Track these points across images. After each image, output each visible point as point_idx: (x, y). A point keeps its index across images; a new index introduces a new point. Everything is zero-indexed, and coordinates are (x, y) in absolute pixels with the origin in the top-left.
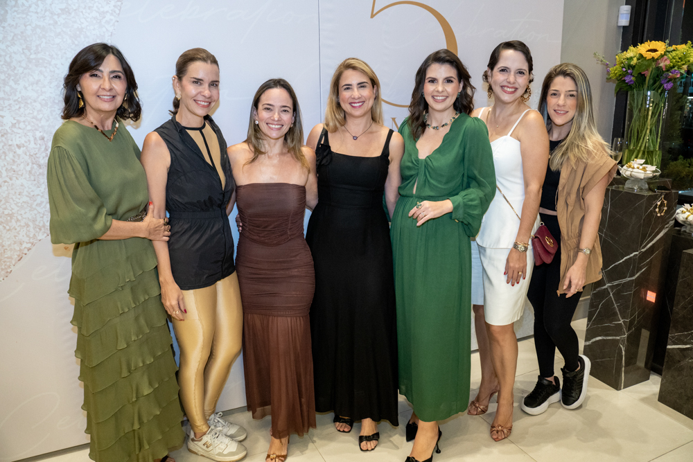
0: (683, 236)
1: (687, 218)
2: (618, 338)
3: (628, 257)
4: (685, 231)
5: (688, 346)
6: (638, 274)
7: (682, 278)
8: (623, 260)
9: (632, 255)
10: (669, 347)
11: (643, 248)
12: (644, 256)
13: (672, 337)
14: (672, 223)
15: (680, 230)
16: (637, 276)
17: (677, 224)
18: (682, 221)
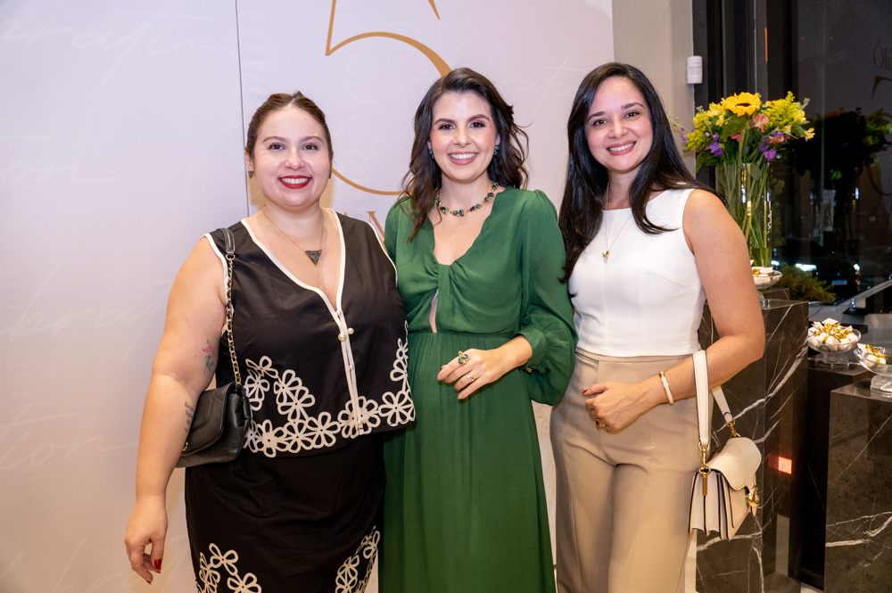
0: (819, 369)
1: (824, 342)
2: (749, 537)
3: (750, 407)
4: (821, 362)
5: (859, 542)
6: (768, 433)
7: (835, 433)
8: (743, 412)
9: (755, 404)
10: (828, 545)
11: (771, 392)
12: (773, 404)
13: (833, 529)
14: (805, 350)
15: (813, 362)
16: (766, 436)
17: (812, 352)
18: (817, 347)
